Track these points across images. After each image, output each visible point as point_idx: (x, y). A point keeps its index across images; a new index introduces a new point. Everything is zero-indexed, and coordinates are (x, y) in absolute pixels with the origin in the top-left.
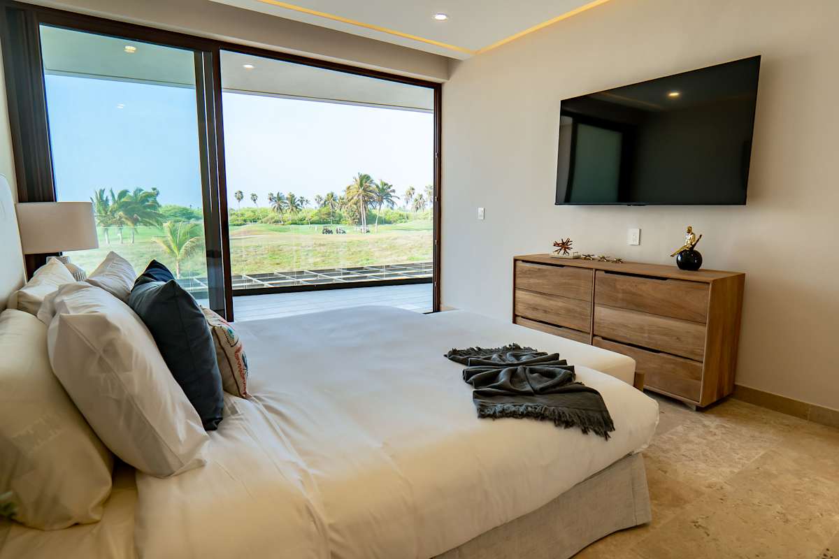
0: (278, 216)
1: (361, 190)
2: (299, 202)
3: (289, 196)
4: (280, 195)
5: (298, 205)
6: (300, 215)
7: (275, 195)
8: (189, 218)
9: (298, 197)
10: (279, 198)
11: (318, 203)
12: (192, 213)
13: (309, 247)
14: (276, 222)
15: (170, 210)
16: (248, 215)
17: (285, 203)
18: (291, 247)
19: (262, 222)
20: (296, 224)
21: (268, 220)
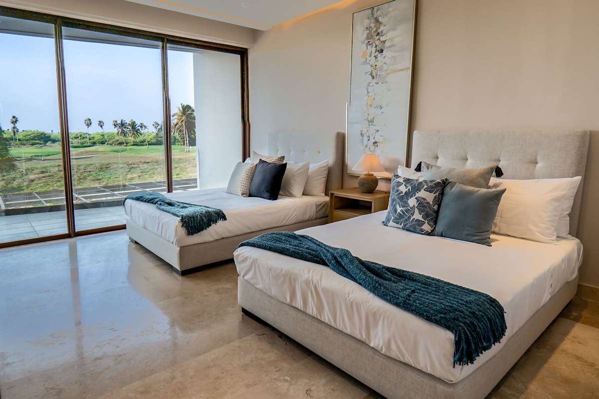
0: (121, 138)
1: (184, 118)
2: (139, 128)
3: (130, 123)
4: (123, 122)
5: (139, 129)
6: (141, 138)
7: (119, 122)
8: (46, 142)
9: (138, 123)
10: (123, 125)
11: (156, 128)
12: (49, 137)
13: (134, 164)
14: (121, 144)
15: (29, 135)
16: (98, 137)
17: (128, 128)
18: (117, 165)
19: (108, 144)
20: (136, 145)
21: (113, 142)
